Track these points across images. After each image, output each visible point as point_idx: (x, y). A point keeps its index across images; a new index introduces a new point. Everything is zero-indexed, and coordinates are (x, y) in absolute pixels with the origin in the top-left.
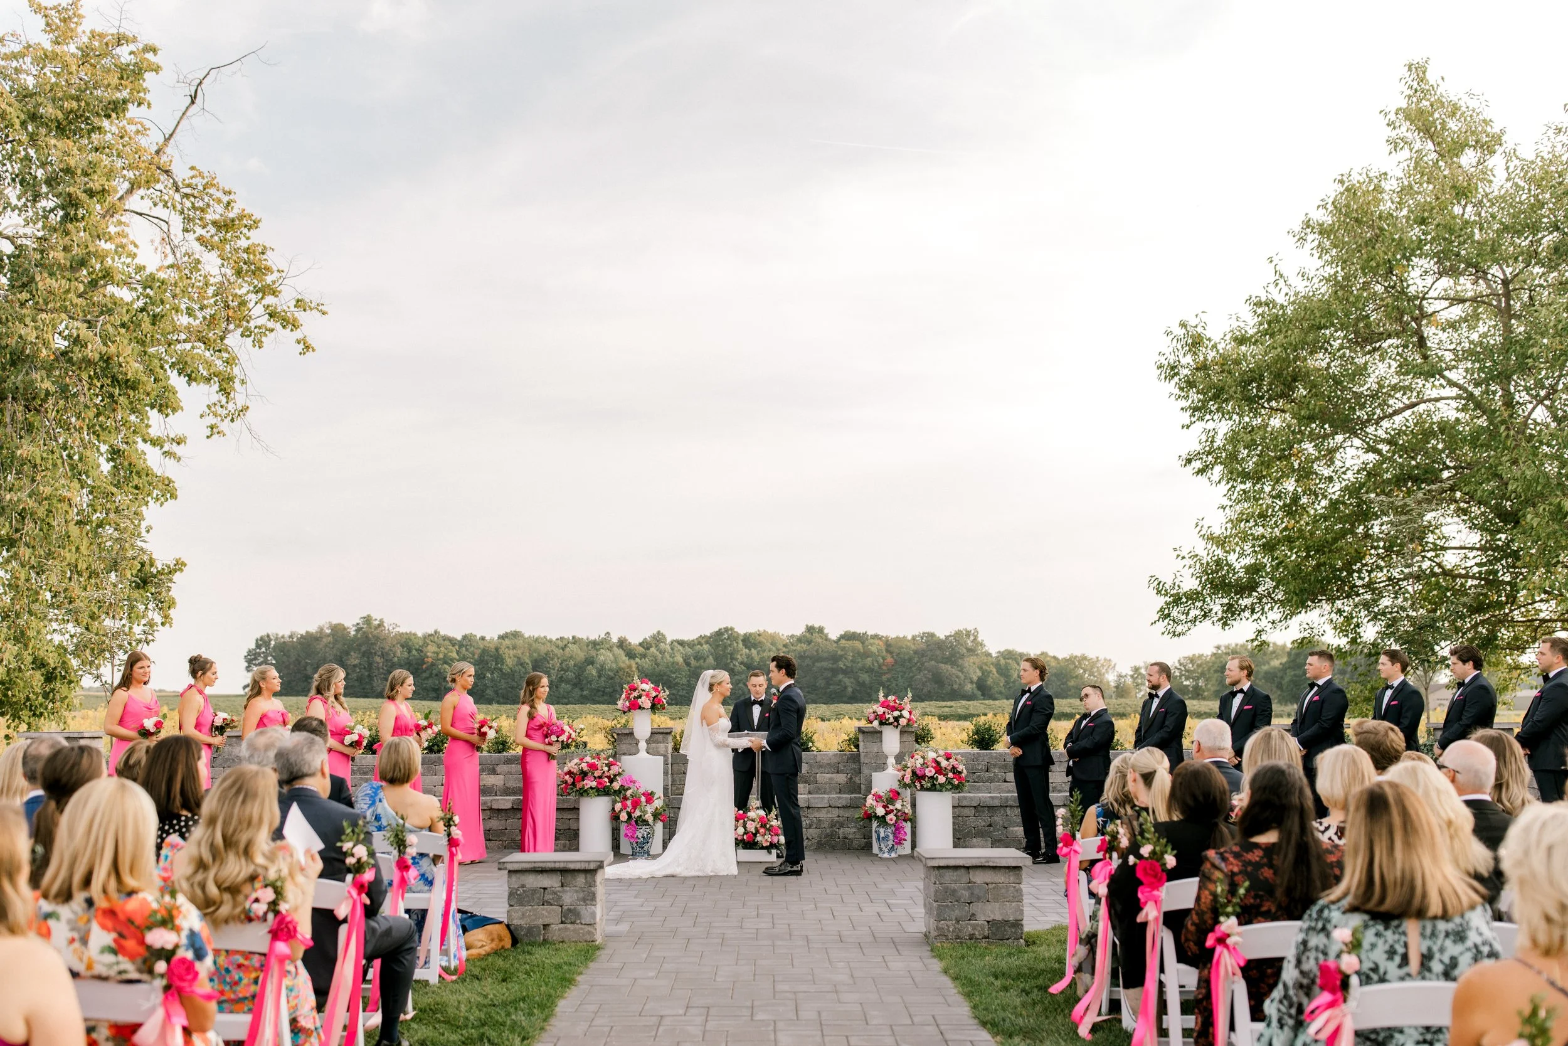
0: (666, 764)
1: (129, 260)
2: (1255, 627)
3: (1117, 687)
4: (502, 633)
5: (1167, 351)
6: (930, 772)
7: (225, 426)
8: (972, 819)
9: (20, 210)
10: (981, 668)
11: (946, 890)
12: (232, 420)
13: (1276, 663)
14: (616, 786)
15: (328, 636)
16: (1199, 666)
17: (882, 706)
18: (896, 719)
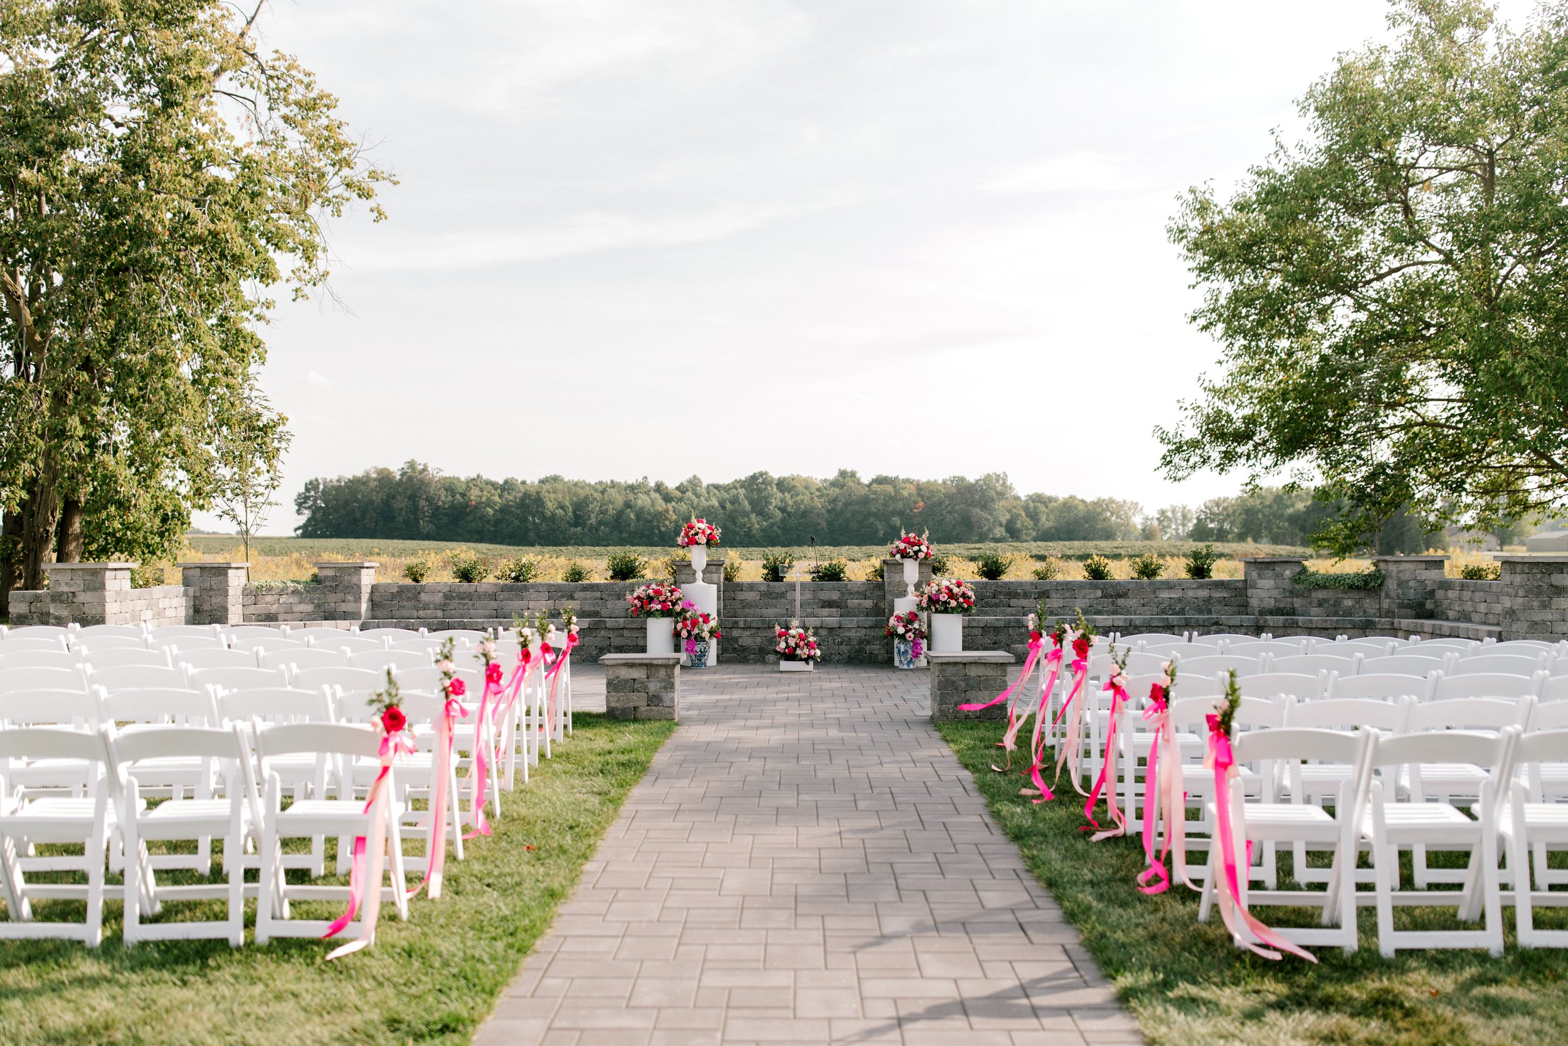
0: (719, 591)
1: (228, 142)
2: (1251, 471)
3: (1143, 530)
4: (542, 477)
5: (1176, 216)
6: (944, 597)
7: (308, 290)
8: (980, 637)
9: (127, 96)
10: (1009, 511)
11: (947, 681)
12: (314, 284)
13: (1300, 506)
14: (678, 608)
15: (375, 480)
16: (1225, 509)
17: (904, 541)
18: (916, 553)
